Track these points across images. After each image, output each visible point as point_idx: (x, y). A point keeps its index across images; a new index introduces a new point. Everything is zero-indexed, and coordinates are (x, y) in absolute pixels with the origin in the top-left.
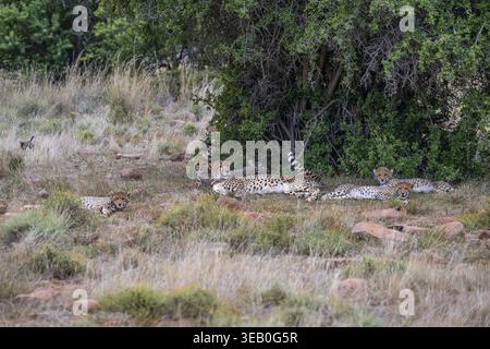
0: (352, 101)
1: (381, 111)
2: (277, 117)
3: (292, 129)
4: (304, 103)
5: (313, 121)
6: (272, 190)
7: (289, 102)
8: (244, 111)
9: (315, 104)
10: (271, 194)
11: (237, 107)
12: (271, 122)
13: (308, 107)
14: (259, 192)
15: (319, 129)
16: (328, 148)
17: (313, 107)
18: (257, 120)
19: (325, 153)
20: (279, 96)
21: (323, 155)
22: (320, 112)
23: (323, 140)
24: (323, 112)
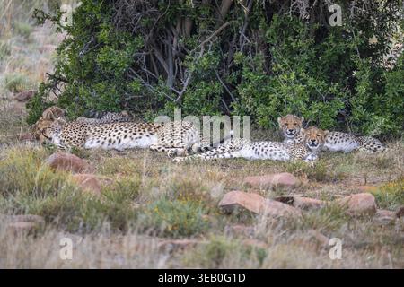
0: (253, 24)
1: (291, 38)
2: (150, 44)
3: (170, 60)
4: (188, 25)
5: (198, 50)
6: (133, 144)
7: (167, 24)
8: (103, 35)
9: (202, 28)
10: (134, 149)
11: (95, 28)
12: (141, 50)
13: (194, 30)
14: (116, 146)
15: (205, 62)
16: (217, 87)
17: (200, 32)
18: (120, 47)
19: (214, 95)
20: (153, 15)
21: (211, 97)
22: (209, 38)
23: (210, 77)
24: (212, 38)
